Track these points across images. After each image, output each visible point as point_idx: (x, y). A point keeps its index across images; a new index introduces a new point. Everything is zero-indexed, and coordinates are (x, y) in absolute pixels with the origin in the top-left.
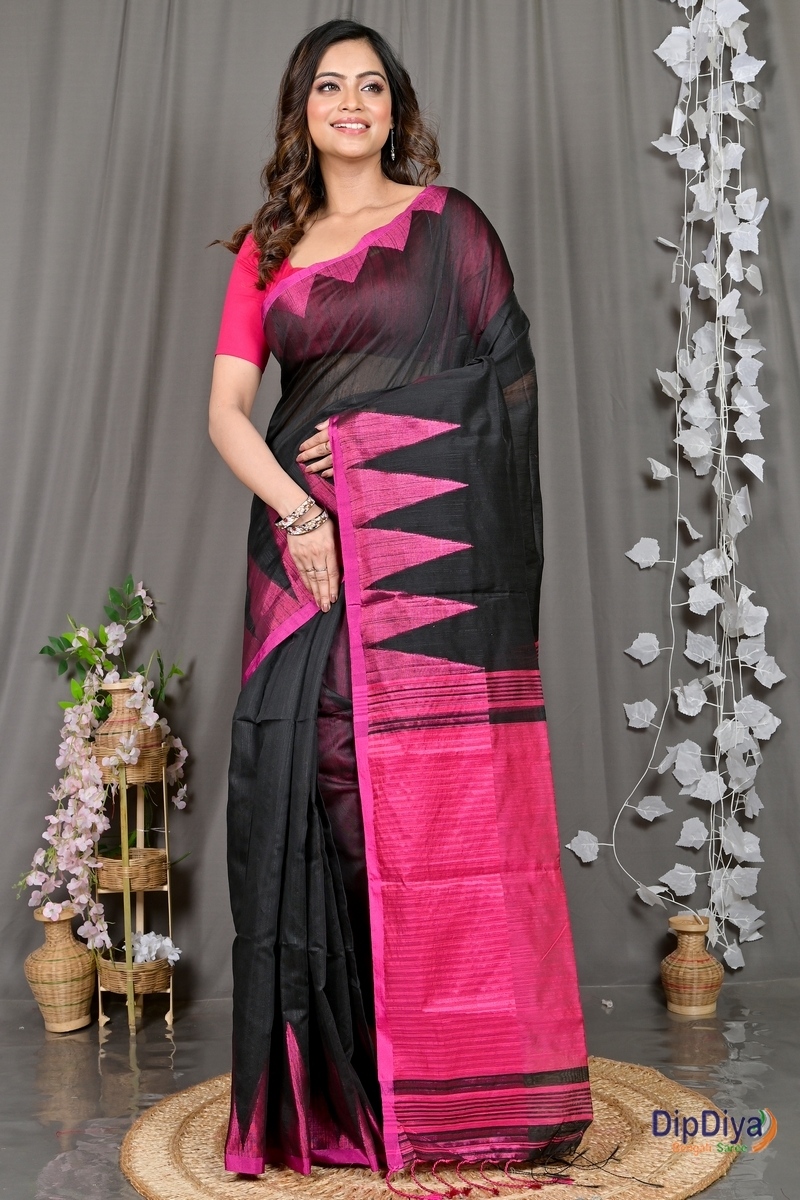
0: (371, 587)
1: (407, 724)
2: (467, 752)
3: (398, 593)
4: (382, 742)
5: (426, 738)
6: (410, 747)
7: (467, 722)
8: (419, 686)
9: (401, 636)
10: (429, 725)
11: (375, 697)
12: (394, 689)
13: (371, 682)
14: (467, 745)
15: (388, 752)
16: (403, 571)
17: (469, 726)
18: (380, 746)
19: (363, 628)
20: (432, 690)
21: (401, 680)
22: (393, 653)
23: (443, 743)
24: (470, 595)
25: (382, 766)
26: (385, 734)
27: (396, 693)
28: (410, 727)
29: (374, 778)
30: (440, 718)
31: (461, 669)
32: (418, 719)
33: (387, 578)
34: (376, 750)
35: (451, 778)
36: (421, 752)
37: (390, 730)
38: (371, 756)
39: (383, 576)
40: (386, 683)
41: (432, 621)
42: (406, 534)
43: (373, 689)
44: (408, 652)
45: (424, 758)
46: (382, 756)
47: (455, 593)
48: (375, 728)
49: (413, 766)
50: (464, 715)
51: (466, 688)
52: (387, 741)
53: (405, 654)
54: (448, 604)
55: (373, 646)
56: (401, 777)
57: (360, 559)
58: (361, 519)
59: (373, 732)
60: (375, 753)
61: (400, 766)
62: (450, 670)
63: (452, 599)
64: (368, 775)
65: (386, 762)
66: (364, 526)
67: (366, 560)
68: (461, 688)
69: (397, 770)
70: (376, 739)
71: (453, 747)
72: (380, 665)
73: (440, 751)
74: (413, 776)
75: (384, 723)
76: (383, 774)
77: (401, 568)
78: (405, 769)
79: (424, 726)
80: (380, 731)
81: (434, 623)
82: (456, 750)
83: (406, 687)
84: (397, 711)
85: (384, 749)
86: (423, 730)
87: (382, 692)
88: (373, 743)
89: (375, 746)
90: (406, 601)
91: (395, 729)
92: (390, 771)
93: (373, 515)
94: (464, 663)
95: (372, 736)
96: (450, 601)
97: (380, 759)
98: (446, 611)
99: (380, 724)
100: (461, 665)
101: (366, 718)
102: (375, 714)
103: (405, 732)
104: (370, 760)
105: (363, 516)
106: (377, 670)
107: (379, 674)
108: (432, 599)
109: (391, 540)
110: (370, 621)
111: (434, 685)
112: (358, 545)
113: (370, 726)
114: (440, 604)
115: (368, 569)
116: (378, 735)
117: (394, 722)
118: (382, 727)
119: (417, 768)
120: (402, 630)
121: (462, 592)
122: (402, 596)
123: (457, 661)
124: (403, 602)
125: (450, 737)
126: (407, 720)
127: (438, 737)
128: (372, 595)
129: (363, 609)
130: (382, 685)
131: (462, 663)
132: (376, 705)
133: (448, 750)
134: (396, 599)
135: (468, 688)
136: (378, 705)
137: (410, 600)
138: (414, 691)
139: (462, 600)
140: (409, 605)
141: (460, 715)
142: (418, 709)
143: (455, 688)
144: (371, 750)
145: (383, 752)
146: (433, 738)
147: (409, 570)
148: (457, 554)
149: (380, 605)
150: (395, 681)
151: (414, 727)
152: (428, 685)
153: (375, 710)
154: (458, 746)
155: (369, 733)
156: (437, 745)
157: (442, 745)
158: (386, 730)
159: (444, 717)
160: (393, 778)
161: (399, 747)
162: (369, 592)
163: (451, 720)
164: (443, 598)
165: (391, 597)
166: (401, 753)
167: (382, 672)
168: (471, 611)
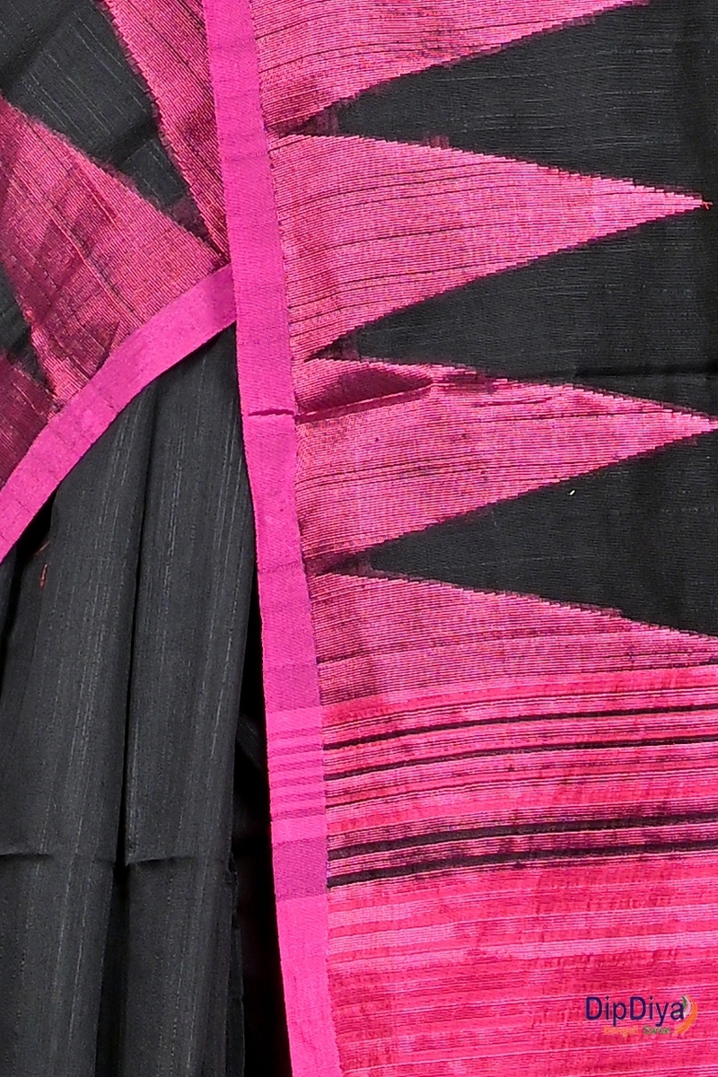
0: (336, 349)
1: (476, 847)
2: (689, 952)
3: (442, 370)
4: (383, 913)
5: (544, 901)
6: (486, 930)
7: (689, 844)
8: (522, 709)
9: (450, 527)
10: (554, 852)
11: (351, 751)
12: (427, 720)
13: (340, 695)
14: (691, 927)
15: (404, 950)
16: (460, 290)
17: (694, 857)
18: (374, 927)
19: (306, 496)
20: (566, 724)
21: (453, 690)
22: (424, 588)
23: (604, 920)
24: (699, 380)
25: (383, 998)
26: (392, 885)
27: (434, 736)
28: (486, 858)
29: (352, 1046)
30: (595, 825)
31: (669, 650)
32: (515, 829)
33: (396, 317)
34: (360, 943)
35: (634, 1047)
36: (527, 950)
37: (412, 868)
38: (342, 967)
39: (382, 310)
40: (397, 697)
41: (563, 473)
42: (469, 157)
43: (342, 718)
44: (476, 587)
45: (537, 974)
46: (382, 964)
47: (646, 371)
48: (355, 863)
49: (498, 1001)
50: (678, 818)
51: (683, 718)
52: (402, 910)
53: (468, 594)
54: (622, 411)
55: (347, 563)
56: (454, 1042)
57: (290, 249)
58: (296, 103)
59: (347, 879)
60: (355, 955)
61: (452, 1002)
62: (631, 651)
63: (635, 394)
64: (327, 1037)
65: (398, 987)
66: (310, 126)
67: (314, 251)
68: (666, 718)
69: (440, 1016)
70: (357, 903)
71: (640, 931)
72: (375, 632)
73: (595, 946)
74: (499, 1040)
75: (390, 845)
76: (386, 1030)
77: (452, 279)
78: (468, 1012)
79: (536, 853)
80: (373, 874)
81: (574, 482)
82: (652, 943)
83: (472, 714)
84: (439, 800)
85: (393, 938)
86: (536, 868)
87: (381, 729)
88: (346, 918)
89: (354, 930)
90: (471, 399)
91: (430, 865)
92: (411, 1021)
93: (346, 87)
94: (680, 627)
95: (340, 892)
96: (629, 403)
97: (373, 976)
98: (620, 439)
99: (374, 846)
100: (667, 635)
101: (315, 828)
102: (352, 811)
103: (469, 875)
104: (336, 979)
105: (308, 87)
106: (361, 652)
107: (371, 665)
108: (563, 395)
109: (413, 176)
110: (334, 474)
111: (574, 708)
112: (285, 197)
113: (334, 855)
114: (595, 412)
115: (327, 283)
116: (366, 888)
117: (424, 839)
118: (381, 859)
119: (514, 1010)
120: (457, 506)
121: (670, 370)
122: (457, 383)
123: (654, 620)
124: (458, 403)
125: (629, 900)
126: (473, 833)
127: (587, 900)
128: (344, 379)
129: (303, 429)
130: (378, 707)
131: (672, 627)
132: (356, 781)
133: (623, 943)
134: (434, 393)
135: (695, 717)
136: (365, 778)
137: (485, 397)
138: (503, 729)
139: (671, 399)
140: (481, 413)
141: (665, 815)
142: (515, 793)
143: (647, 719)
144: (342, 944)
145: (387, 951)
146: (572, 899)
147: (479, 288)
148: (654, 229)
149: (374, 415)
150: (429, 691)
151: (501, 856)
152: (552, 707)
153: (351, 796)
154: (658, 930)
155: (333, 882)
156: (582, 925)
157: (602, 923)
158: (393, 871)
159: (609, 824)
160: (424, 1044)
161: (446, 931)
162: (331, 367)
163: (634, 834)
164: (607, 390)
165: (411, 388)
166: (459, 955)
167: (385, 658)
168: (702, 437)
